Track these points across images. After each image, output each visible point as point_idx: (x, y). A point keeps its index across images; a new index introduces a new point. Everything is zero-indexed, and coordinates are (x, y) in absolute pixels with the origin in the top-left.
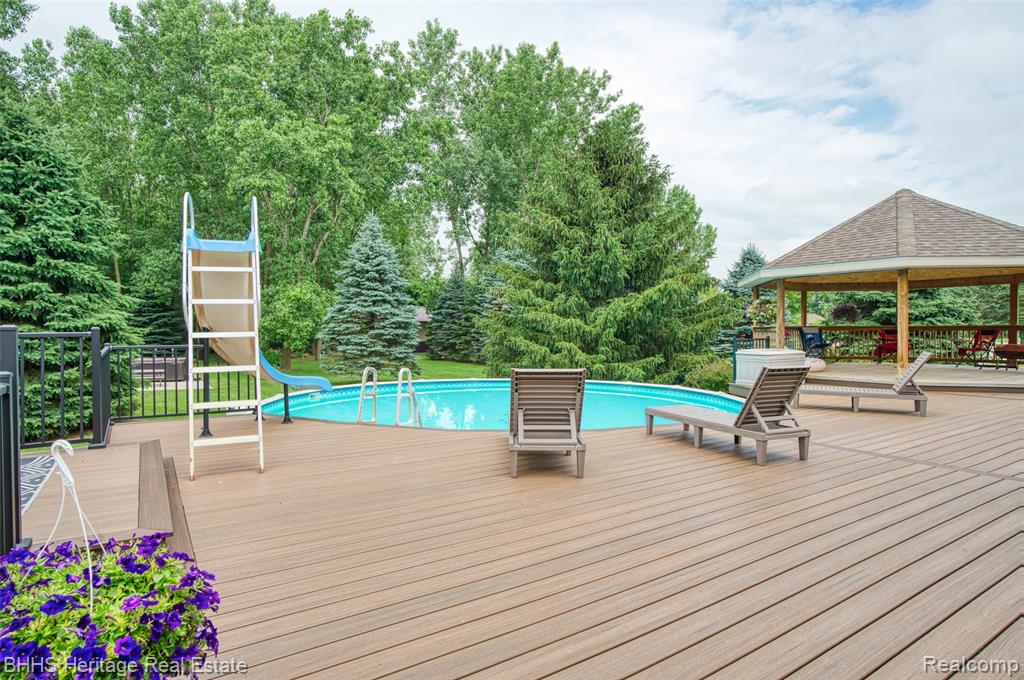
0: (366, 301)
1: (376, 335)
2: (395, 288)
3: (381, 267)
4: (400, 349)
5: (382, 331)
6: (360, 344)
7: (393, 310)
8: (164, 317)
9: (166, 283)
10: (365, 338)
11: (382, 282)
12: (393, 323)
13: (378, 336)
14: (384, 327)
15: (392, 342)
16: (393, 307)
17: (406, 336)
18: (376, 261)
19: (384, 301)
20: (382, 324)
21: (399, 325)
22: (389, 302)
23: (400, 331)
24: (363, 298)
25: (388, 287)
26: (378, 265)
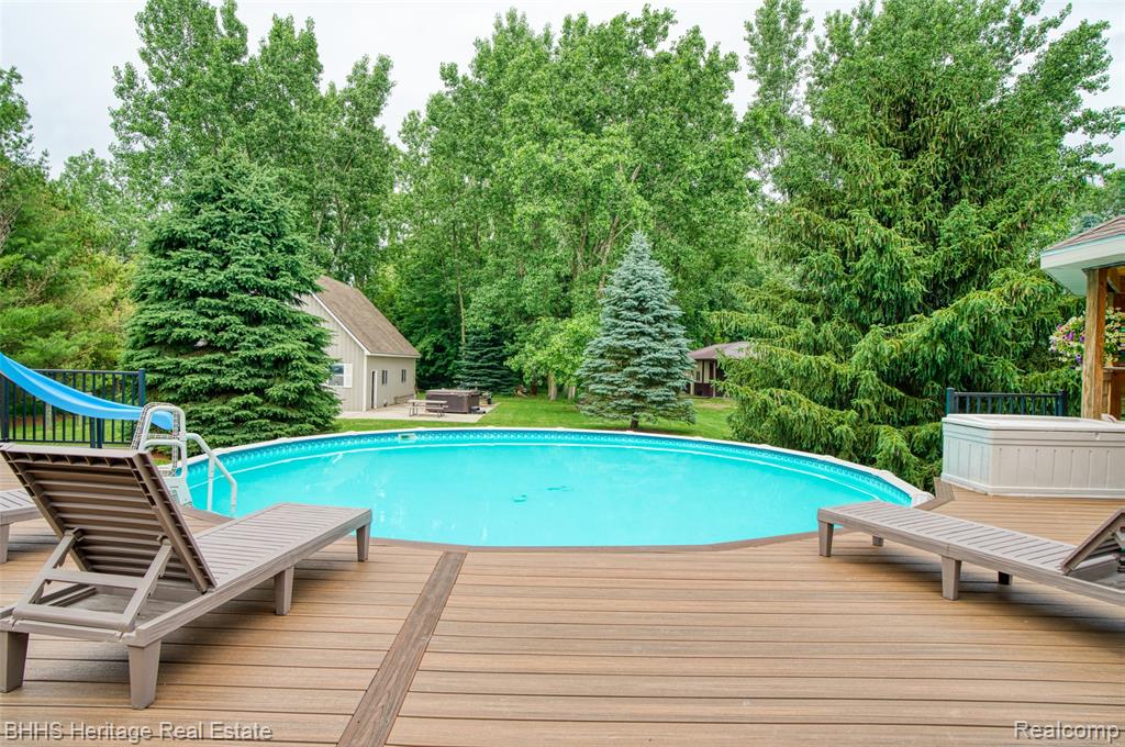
0: (621, 334)
1: (630, 372)
2: (657, 319)
3: (640, 294)
4: (660, 391)
5: (636, 369)
6: (611, 383)
7: (653, 344)
8: (493, 351)
9: (486, 319)
10: (617, 377)
11: (643, 311)
12: (650, 360)
13: (632, 375)
14: (639, 365)
15: (651, 382)
16: (655, 340)
17: (668, 375)
18: (635, 287)
19: (643, 334)
20: (638, 360)
21: (658, 362)
22: (650, 335)
23: (658, 370)
24: (617, 330)
25: (649, 317)
26: (637, 292)
